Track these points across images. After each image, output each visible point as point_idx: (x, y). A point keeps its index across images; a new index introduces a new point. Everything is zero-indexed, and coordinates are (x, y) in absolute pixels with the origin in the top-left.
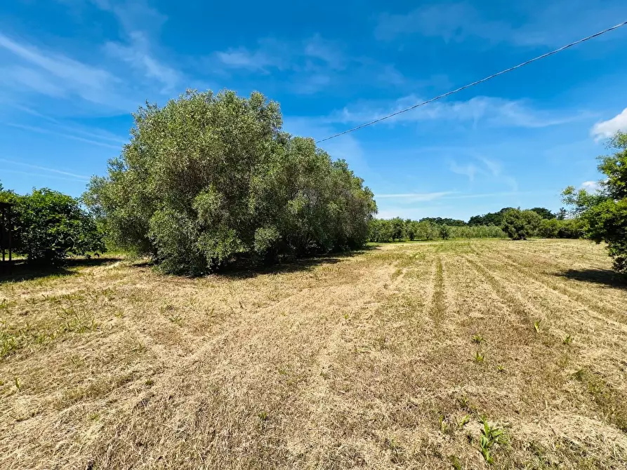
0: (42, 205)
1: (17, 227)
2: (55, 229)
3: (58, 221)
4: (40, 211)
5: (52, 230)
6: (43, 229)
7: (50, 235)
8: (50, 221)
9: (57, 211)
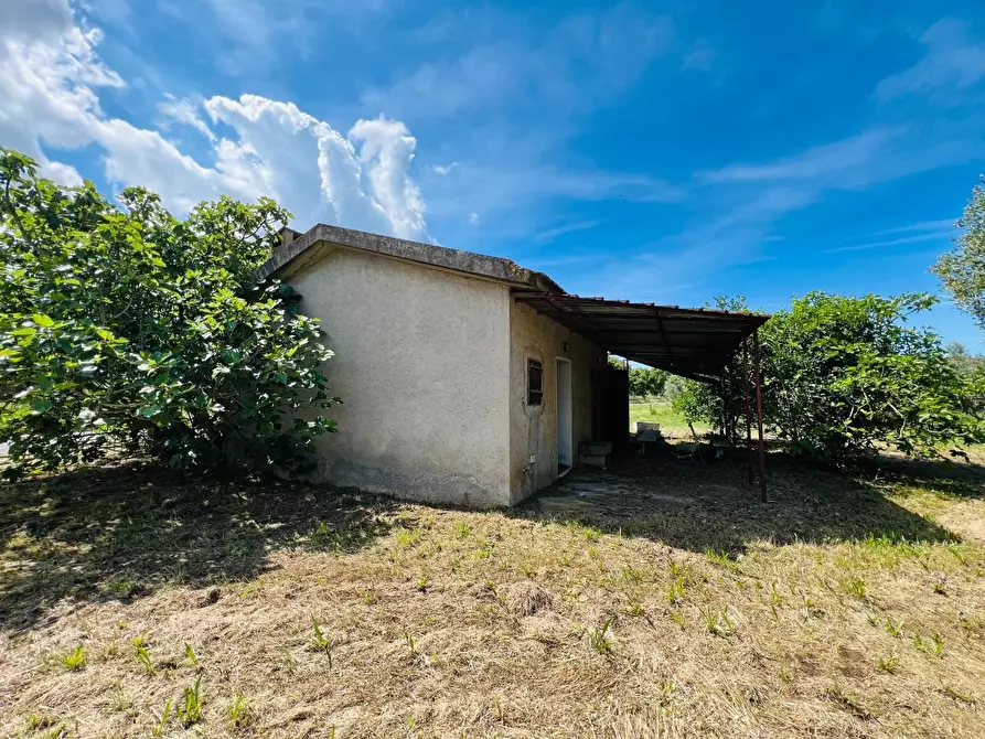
0: (813, 325)
1: (769, 378)
2: (849, 381)
3: (852, 360)
4: (809, 341)
5: (841, 385)
6: (819, 382)
7: (837, 397)
8: (832, 362)
9: (844, 337)
